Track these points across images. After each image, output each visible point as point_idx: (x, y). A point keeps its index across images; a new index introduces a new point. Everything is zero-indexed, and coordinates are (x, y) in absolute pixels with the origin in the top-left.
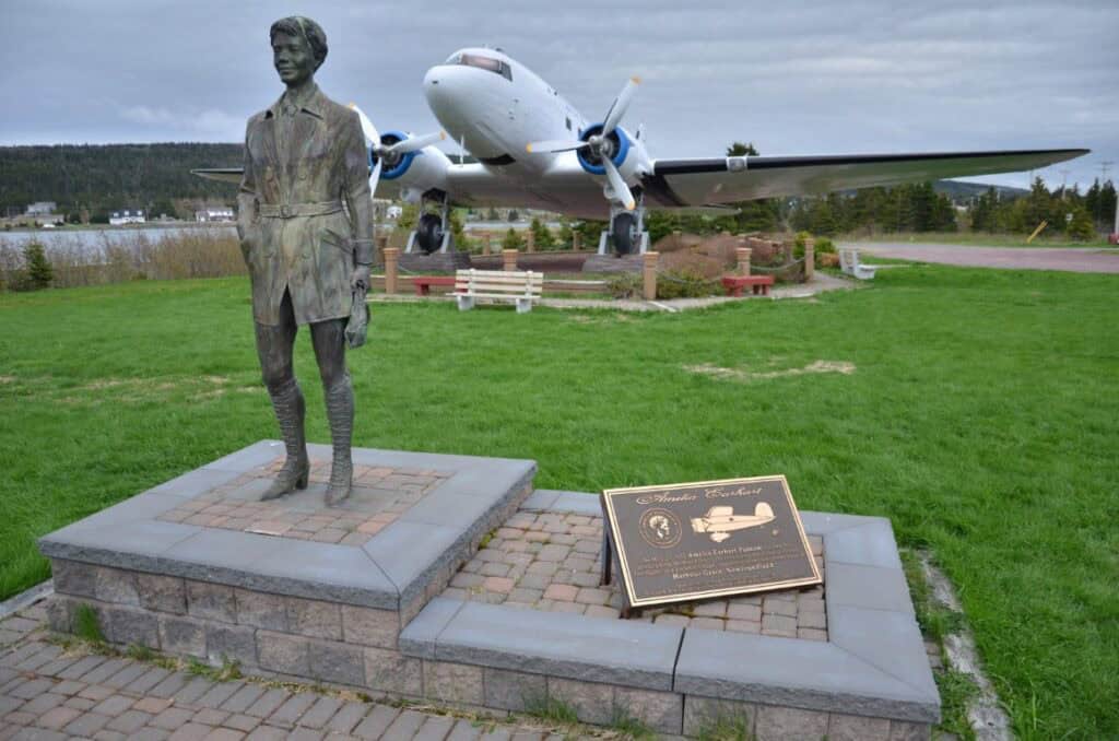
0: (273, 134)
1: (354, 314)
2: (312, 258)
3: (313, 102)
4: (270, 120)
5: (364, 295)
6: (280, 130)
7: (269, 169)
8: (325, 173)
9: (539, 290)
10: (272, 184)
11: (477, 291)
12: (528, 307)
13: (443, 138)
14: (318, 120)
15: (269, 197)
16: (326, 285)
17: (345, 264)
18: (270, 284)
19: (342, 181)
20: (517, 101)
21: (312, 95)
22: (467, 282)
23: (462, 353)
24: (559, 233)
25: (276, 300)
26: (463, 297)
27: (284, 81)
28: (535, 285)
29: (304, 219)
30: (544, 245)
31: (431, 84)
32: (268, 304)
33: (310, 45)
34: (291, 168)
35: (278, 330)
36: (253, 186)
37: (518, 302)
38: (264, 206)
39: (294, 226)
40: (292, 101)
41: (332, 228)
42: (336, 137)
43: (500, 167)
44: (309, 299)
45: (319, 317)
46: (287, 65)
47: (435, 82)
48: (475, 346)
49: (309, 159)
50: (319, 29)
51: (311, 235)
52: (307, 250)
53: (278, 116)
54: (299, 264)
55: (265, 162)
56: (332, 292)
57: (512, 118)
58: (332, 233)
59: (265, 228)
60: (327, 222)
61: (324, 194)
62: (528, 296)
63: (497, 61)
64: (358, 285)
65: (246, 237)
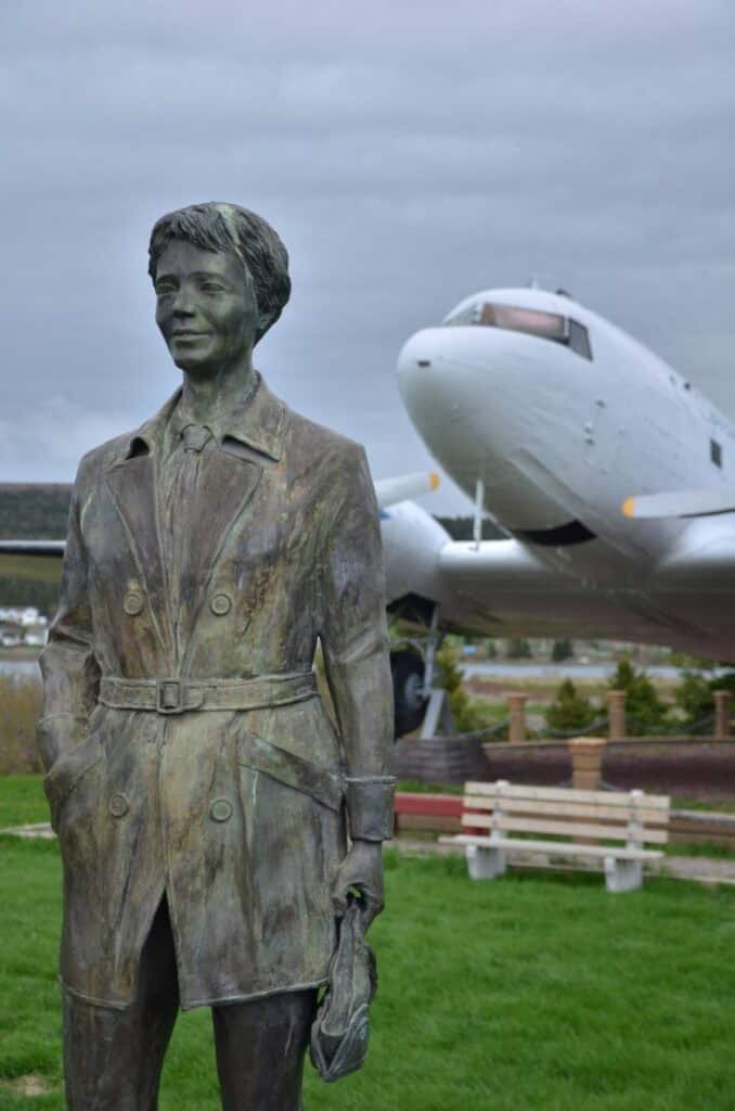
0: (150, 494)
1: (337, 980)
2: (234, 823)
3: (251, 416)
4: (138, 459)
5: (366, 925)
6: (164, 485)
7: (133, 585)
8: (278, 599)
9: (661, 837)
10: (139, 624)
11: (512, 834)
12: (633, 880)
13: (435, 483)
14: (263, 463)
15: (130, 659)
16: (268, 896)
17: (319, 840)
18: (119, 891)
19: (320, 620)
20: (601, 404)
21: (251, 399)
22: (488, 812)
23: (493, 998)
24: (678, 693)
25: (132, 937)
26: (481, 849)
27: (179, 364)
28: (650, 826)
29: (221, 719)
30: (643, 721)
31: (417, 367)
32: (108, 947)
33: (249, 275)
34: (191, 584)
35: (126, 1021)
36: (87, 626)
37: (609, 864)
38: (111, 680)
39: (192, 736)
40: (197, 415)
41: (290, 744)
42: (310, 510)
43: (560, 551)
44: (220, 933)
45: (243, 988)
46: (191, 325)
47: (424, 364)
48: (525, 981)
49: (239, 565)
50: (273, 235)
51: (236, 763)
52: (223, 800)
53: (161, 453)
54: (200, 839)
55: (123, 567)
56: (282, 918)
57: (590, 442)
58: (290, 757)
59: (116, 740)
60: (279, 728)
61: (273, 653)
62: (632, 852)
63: (561, 318)
64: (350, 896)
65: (60, 762)
